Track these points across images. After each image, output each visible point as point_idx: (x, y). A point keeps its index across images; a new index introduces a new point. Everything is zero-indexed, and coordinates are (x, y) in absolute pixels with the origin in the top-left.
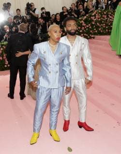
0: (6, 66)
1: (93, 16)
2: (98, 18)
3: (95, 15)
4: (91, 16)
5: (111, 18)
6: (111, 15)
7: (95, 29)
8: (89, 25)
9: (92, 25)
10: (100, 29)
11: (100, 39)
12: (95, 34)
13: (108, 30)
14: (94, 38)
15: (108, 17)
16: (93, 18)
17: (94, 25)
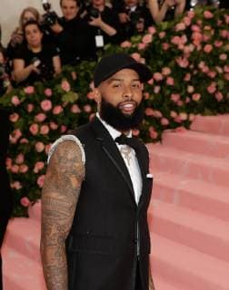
1: (179, 34)
2: (203, 44)
3: (188, 31)
4: (171, 33)
7: (191, 89)
8: (167, 71)
9: (178, 73)
10: (212, 89)
11: (213, 130)
12: (192, 108)
14: (187, 124)
16: (180, 41)
17: (187, 69)
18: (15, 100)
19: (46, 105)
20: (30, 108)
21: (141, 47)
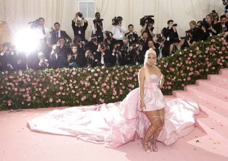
0: (113, 98)
18: (180, 53)
19: (191, 55)
20: (185, 56)
21: (225, 36)
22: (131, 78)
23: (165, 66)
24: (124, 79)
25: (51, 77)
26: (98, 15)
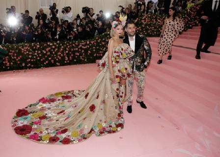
0: (66, 62)
2: (148, 22)
3: (145, 19)
4: (141, 19)
5: (159, 22)
6: (159, 19)
7: (145, 32)
10: (149, 32)
13: (156, 32)
15: (156, 21)
16: (143, 21)
17: (144, 27)
22: (77, 49)
23: (99, 41)
24: (72, 50)
25: (23, 49)
26: (55, 5)
